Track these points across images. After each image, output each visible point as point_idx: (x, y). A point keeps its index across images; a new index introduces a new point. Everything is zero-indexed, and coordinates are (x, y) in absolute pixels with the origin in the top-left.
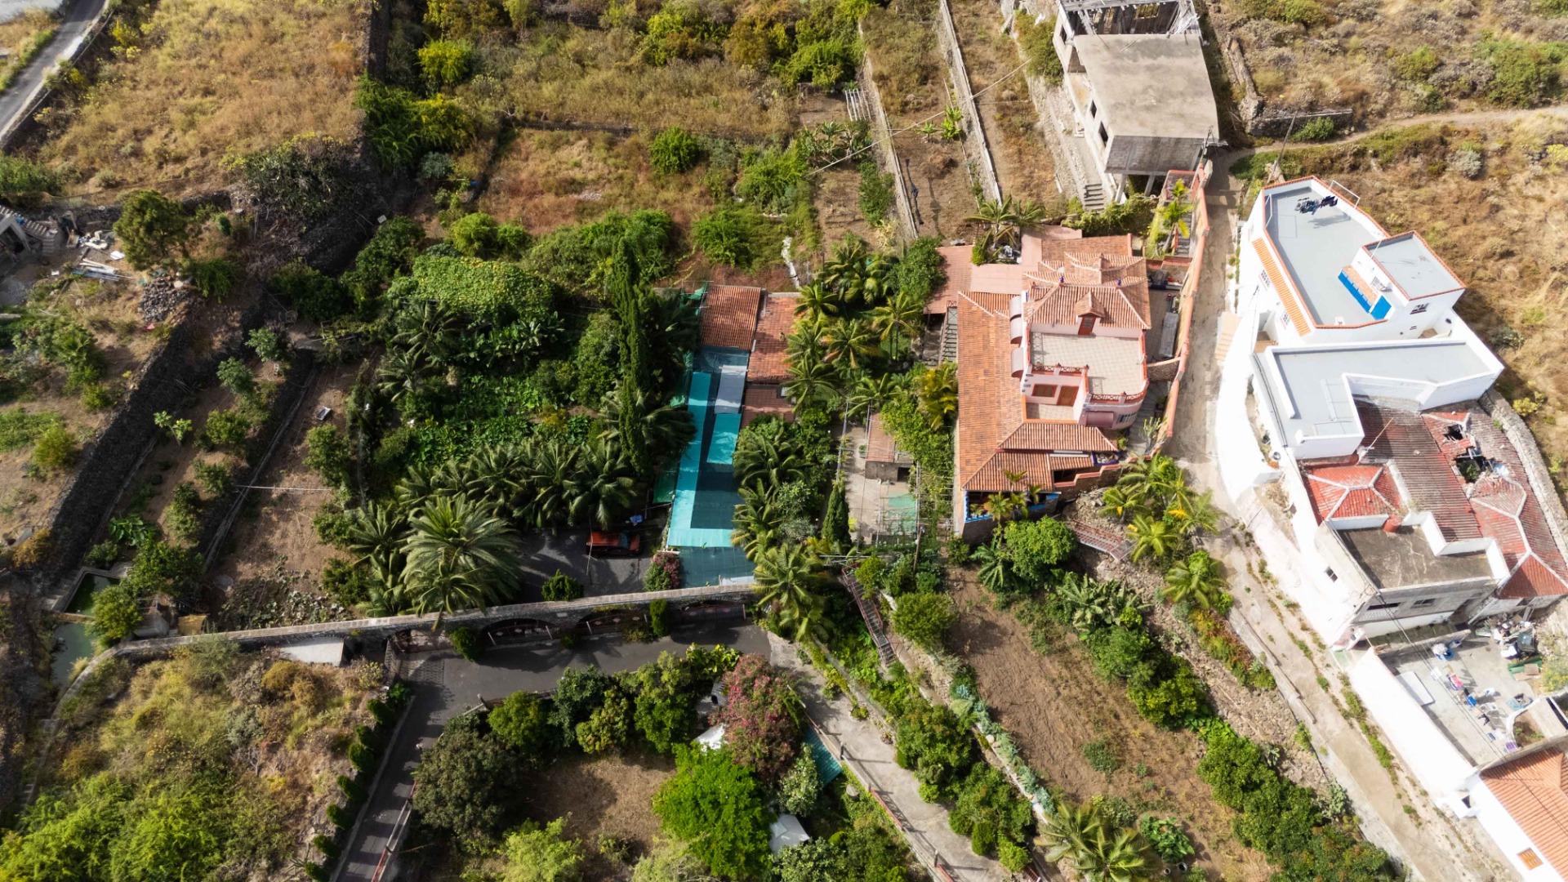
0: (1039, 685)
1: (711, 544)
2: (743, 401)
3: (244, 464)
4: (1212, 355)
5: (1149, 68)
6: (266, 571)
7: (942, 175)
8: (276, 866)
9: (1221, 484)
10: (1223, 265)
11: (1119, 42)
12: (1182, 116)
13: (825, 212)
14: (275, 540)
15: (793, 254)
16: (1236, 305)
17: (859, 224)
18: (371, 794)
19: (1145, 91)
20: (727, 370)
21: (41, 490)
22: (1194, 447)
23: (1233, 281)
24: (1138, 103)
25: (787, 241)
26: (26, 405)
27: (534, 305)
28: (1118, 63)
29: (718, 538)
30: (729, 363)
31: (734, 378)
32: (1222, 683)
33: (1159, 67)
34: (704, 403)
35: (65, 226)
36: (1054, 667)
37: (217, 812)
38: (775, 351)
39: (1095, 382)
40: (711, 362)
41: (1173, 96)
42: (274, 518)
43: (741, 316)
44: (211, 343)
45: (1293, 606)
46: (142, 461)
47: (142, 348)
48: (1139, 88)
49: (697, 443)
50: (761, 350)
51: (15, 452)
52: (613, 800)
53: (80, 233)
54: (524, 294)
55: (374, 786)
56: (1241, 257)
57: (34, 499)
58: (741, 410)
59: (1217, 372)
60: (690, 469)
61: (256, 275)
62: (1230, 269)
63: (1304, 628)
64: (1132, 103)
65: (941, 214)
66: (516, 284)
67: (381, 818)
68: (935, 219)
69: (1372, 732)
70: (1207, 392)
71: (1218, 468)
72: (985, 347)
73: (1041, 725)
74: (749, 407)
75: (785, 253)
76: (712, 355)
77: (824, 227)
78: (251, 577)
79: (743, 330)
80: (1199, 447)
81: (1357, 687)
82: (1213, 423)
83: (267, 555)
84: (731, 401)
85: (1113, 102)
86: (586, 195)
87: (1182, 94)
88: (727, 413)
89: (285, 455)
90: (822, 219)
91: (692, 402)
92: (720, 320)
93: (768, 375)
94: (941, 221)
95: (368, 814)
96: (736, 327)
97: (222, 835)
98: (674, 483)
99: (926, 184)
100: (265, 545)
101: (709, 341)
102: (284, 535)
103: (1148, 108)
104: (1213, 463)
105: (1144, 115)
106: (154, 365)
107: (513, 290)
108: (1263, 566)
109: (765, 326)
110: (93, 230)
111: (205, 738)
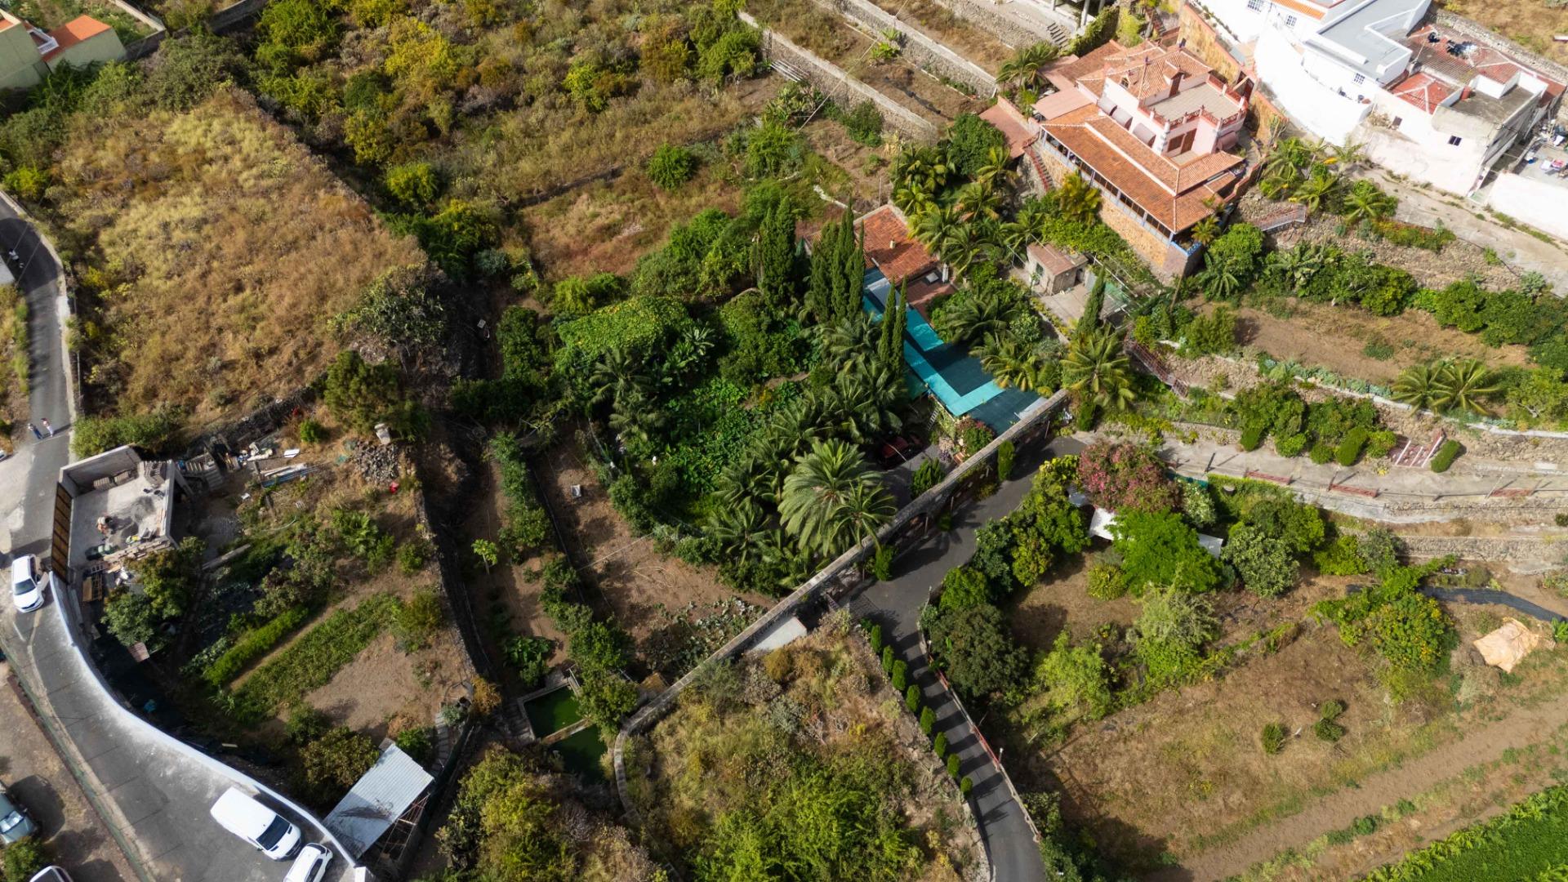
0: (1303, 336)
1: (987, 398)
3: (561, 555)
6: (656, 623)
7: (909, 83)
13: (831, 153)
14: (635, 598)
15: (831, 194)
16: (1236, 38)
17: (862, 151)
21: (437, 653)
25: (818, 188)
26: (341, 605)
32: (1413, 262)
35: (218, 453)
36: (1300, 322)
38: (896, 257)
42: (618, 585)
44: (447, 478)
45: (1427, 186)
46: (468, 603)
47: (406, 504)
50: (884, 262)
51: (373, 643)
52: (1065, 613)
53: (235, 453)
54: (670, 314)
56: (1211, 10)
57: (437, 665)
58: (911, 307)
61: (431, 410)
63: (1444, 194)
69: (1525, 228)
74: (914, 301)
75: (824, 197)
78: (648, 635)
81: (1499, 208)
83: (642, 613)
86: (628, 231)
89: (575, 539)
90: (833, 159)
93: (906, 273)
100: (633, 607)
102: (641, 591)
106: (427, 511)
107: (660, 314)
108: (1390, 173)
109: (870, 245)
110: (245, 445)
111: (767, 742)
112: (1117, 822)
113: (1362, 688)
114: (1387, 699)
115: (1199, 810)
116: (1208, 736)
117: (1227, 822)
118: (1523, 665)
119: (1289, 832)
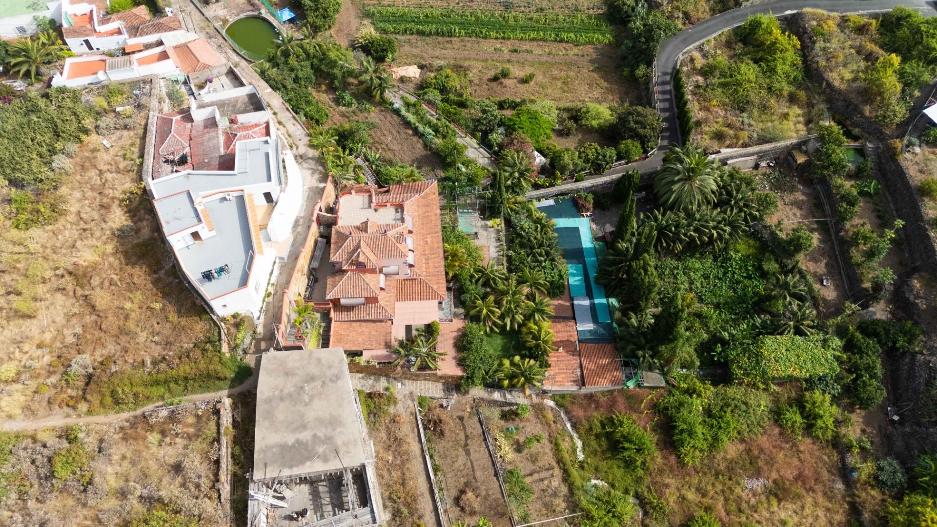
0: (395, 147)
2: (572, 305)
3: (842, 234)
4: (295, 240)
5: (304, 427)
6: (789, 197)
7: (467, 484)
8: (698, 87)
9: (304, 178)
10: (275, 294)
11: (326, 460)
12: (287, 374)
13: (556, 482)
14: (798, 212)
17: (528, 472)
18: (677, 120)
19: (312, 398)
20: (590, 326)
22: (315, 194)
23: (272, 281)
24: (318, 384)
25: (581, 456)
27: (738, 355)
28: (329, 432)
29: (562, 223)
30: (590, 331)
31: (583, 321)
33: (296, 430)
34: (597, 301)
37: (731, 91)
39: (366, 206)
40: (601, 330)
41: (290, 395)
42: (807, 222)
43: (592, 366)
48: (316, 403)
49: (593, 274)
50: (572, 343)
54: (749, 359)
55: (677, 124)
57: (921, 172)
58: (572, 299)
59: (294, 231)
60: (590, 260)
62: (271, 289)
64: (324, 383)
65: (463, 443)
66: (758, 362)
67: (667, 114)
68: (467, 437)
70: (301, 221)
71: (304, 185)
72: (427, 259)
73: (395, 133)
74: (568, 304)
75: (579, 444)
76: (603, 335)
77: (554, 464)
78: (795, 193)
79: (588, 357)
80: (312, 194)
82: (302, 205)
83: (795, 205)
84: (579, 305)
85: (339, 383)
86: (758, 484)
87: (282, 399)
88: (580, 297)
90: (557, 472)
91: (604, 301)
92: (605, 361)
93: (563, 324)
94: (462, 436)
95: (674, 114)
96: (594, 359)
97: (723, 85)
98: (596, 252)
99: (478, 474)
101: (609, 347)
102: (795, 215)
103: (311, 379)
104: (306, 187)
105: (314, 370)
107: (757, 355)
109: (574, 362)
111: (756, 112)
112: (605, 81)
113: (476, 81)
114: (471, 75)
115: (572, 74)
116: (550, 90)
117: (565, 68)
118: (410, 64)
119: (544, 59)
